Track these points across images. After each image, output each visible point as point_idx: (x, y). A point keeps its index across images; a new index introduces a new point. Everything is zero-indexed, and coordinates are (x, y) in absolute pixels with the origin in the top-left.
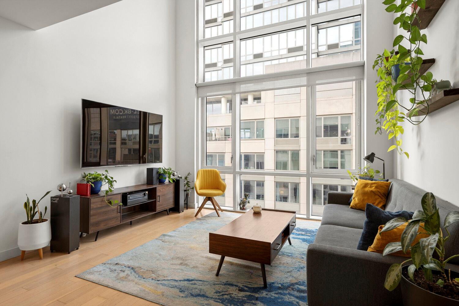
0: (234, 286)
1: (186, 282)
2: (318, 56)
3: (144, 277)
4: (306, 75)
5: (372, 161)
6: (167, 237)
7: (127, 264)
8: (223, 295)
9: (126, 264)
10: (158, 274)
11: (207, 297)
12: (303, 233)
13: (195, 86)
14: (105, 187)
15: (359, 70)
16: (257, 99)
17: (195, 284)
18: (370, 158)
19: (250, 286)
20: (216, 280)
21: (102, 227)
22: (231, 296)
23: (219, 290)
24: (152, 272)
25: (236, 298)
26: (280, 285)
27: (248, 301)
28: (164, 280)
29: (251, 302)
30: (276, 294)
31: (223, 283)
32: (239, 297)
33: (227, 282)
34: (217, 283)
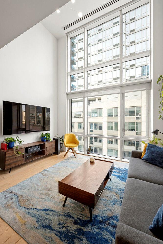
0: (72, 218)
2: (126, 81)
3: (21, 205)
4: (120, 88)
5: (157, 134)
6: (46, 172)
7: (17, 192)
8: (63, 227)
10: (30, 203)
11: (52, 230)
12: (118, 171)
13: (66, 94)
14: (17, 144)
15: (149, 84)
16: (100, 100)
17: (48, 214)
18: (156, 132)
20: (62, 211)
21: (13, 165)
22: (67, 230)
23: (61, 222)
24: (28, 200)
25: (70, 231)
26: (101, 219)
27: (78, 236)
28: (31, 209)
29: (79, 237)
30: (97, 228)
31: (66, 214)
32: (72, 230)
33: (68, 213)
34: (62, 214)
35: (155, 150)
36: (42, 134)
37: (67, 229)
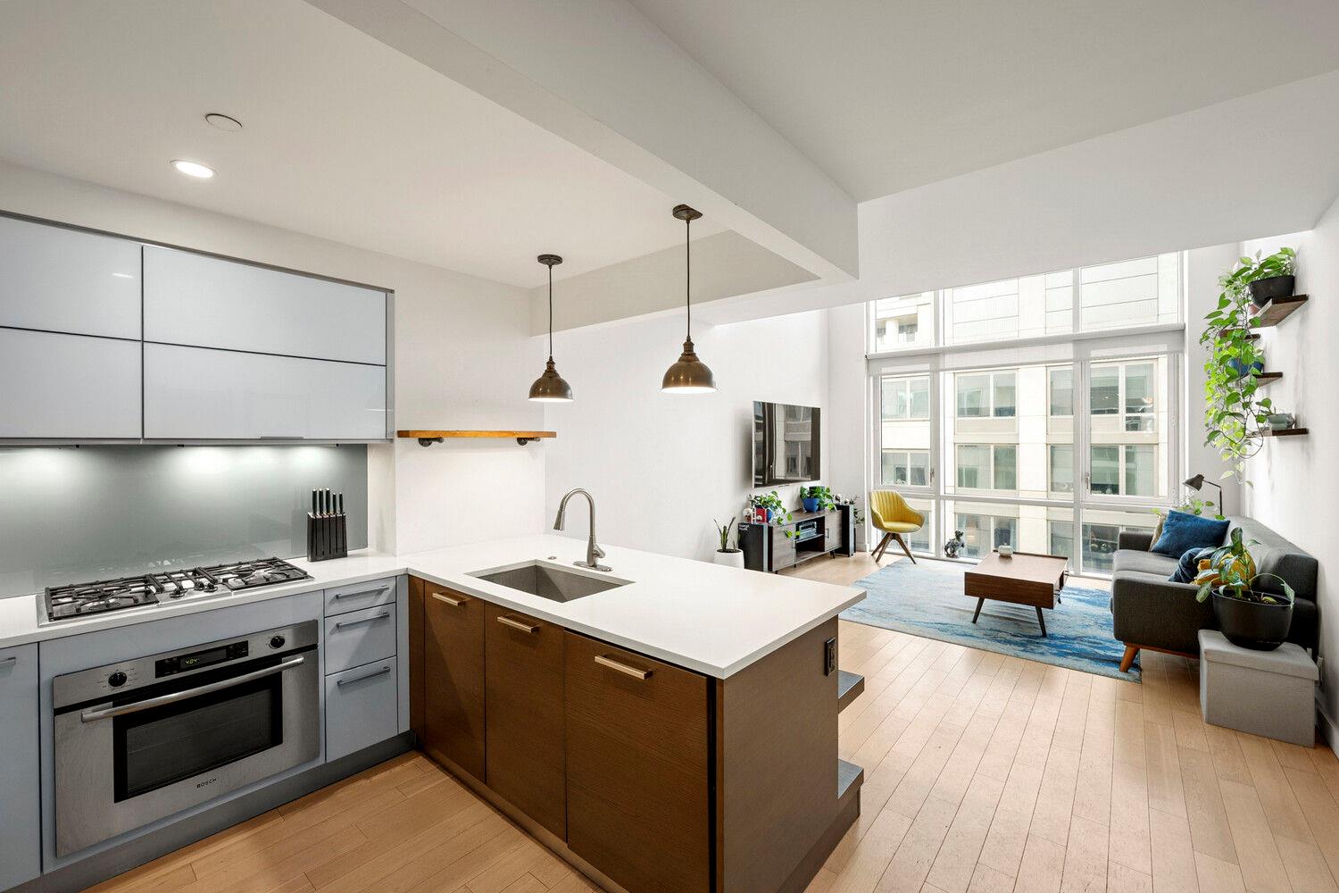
0: (1001, 633)
1: (940, 625)
4: (1071, 345)
5: (1198, 487)
8: (994, 637)
11: (977, 637)
13: (864, 359)
15: (1177, 336)
17: (953, 627)
18: (1196, 482)
19: (1024, 634)
20: (976, 627)
22: (1006, 639)
35: (1188, 524)
36: (802, 490)
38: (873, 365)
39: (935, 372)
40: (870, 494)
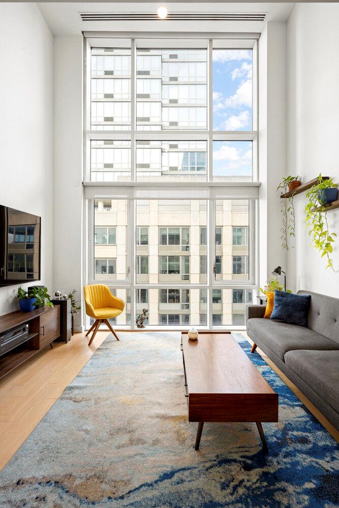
0: (233, 463)
1: (167, 482)
2: (162, 174)
3: (91, 498)
4: (209, 188)
6: (76, 392)
7: (39, 474)
8: (235, 488)
9: (37, 475)
10: (112, 481)
11: (221, 505)
13: (82, 185)
15: (256, 190)
16: (108, 206)
17: (182, 481)
18: (278, 271)
19: (247, 454)
20: (203, 460)
22: (248, 488)
23: (223, 480)
24: (98, 478)
25: (254, 487)
26: (275, 439)
27: (272, 487)
28: (130, 492)
29: (276, 487)
30: (285, 457)
31: (215, 461)
32: (255, 483)
33: (217, 456)
34: (208, 465)
37: (245, 486)
38: (88, 190)
39: (131, 200)
40: (84, 288)
